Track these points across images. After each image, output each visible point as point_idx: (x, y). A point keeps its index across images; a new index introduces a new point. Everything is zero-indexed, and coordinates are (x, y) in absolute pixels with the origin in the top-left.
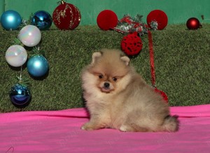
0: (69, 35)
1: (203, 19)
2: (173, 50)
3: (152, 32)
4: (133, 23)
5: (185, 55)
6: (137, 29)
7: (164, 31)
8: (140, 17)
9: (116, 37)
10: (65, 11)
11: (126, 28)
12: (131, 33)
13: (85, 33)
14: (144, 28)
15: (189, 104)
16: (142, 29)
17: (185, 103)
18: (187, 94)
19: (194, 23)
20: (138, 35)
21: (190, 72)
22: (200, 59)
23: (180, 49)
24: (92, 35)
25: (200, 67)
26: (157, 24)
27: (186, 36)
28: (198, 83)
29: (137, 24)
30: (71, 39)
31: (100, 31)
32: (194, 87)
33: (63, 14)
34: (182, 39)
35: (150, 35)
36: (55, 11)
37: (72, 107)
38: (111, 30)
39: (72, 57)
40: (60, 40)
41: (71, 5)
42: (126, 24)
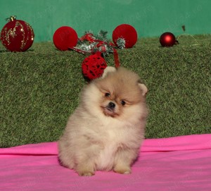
0: (21, 58)
1: (184, 30)
2: (143, 72)
3: (118, 51)
4: (95, 41)
5: (158, 77)
6: (100, 49)
7: (133, 50)
8: (104, 33)
9: (76, 59)
10: (15, 30)
11: (88, 48)
12: (93, 53)
13: (39, 55)
14: (108, 47)
15: (164, 136)
16: (107, 49)
17: (160, 135)
18: (162, 124)
19: (168, 39)
20: (102, 55)
21: (165, 97)
22: (177, 82)
23: (152, 70)
24: (48, 57)
25: (177, 91)
26: (124, 41)
27: (159, 55)
28: (175, 110)
29: (100, 42)
30: (23, 62)
31: (57, 52)
32: (171, 116)
33: (12, 33)
34: (155, 58)
35: (116, 55)
36: (3, 30)
37: (27, 143)
38: (70, 50)
39: (25, 84)
40: (10, 64)
41: (22, 22)
42: (88, 42)
